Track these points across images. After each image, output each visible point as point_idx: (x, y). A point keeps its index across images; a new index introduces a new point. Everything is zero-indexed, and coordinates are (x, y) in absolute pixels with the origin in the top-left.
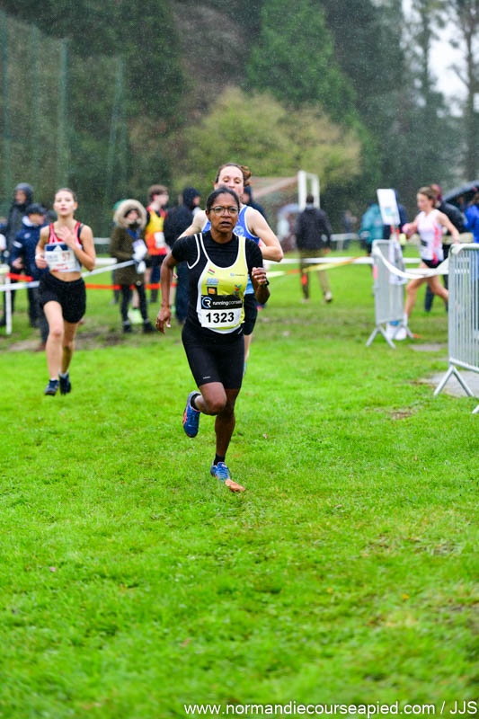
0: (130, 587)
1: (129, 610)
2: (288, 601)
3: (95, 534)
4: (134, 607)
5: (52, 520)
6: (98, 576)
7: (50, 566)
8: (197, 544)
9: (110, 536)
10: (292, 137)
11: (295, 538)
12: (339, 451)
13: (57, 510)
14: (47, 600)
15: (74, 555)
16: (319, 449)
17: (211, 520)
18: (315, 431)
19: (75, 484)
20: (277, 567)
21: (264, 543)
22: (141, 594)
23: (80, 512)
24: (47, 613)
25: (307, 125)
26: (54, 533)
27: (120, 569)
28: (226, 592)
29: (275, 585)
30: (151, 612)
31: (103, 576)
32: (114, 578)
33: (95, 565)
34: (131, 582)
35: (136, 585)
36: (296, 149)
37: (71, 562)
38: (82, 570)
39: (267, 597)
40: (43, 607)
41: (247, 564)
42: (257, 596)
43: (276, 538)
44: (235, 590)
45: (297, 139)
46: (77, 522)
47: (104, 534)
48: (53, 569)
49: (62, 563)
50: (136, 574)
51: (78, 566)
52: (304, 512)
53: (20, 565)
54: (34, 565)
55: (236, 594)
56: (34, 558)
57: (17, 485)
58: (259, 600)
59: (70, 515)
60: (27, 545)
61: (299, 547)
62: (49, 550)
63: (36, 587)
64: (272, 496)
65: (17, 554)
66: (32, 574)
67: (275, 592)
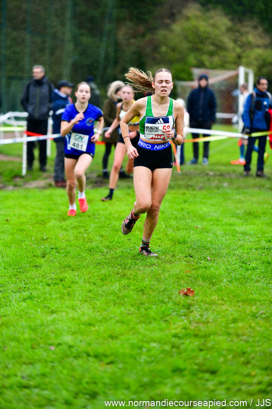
0: (108, 364)
1: (107, 381)
2: (223, 379)
3: (83, 324)
4: (111, 379)
5: (53, 312)
6: (85, 355)
7: (50, 345)
8: (157, 335)
9: (94, 326)
10: (235, 41)
11: (229, 334)
13: (56, 305)
14: (48, 370)
15: (68, 339)
16: (247, 270)
17: (168, 318)
18: (245, 256)
19: (70, 287)
20: (216, 354)
21: (206, 336)
22: (116, 370)
23: (73, 308)
24: (47, 380)
25: (247, 33)
26: (53, 322)
27: (101, 350)
28: (177, 371)
29: (213, 368)
30: (123, 383)
31: (88, 355)
32: (96, 357)
33: (83, 347)
34: (108, 360)
35: (111, 363)
36: (238, 50)
37: (66, 343)
38: (73, 350)
39: (207, 376)
40: (44, 375)
41: (193, 351)
42: (200, 375)
43: (215, 334)
44: (184, 370)
45: (239, 43)
46: (70, 315)
47: (90, 324)
48: (52, 348)
49: (59, 344)
50: (112, 354)
51: (70, 347)
52: (236, 315)
53: (29, 344)
54: (38, 345)
55: (185, 373)
56: (38, 339)
57: (27, 286)
58: (201, 379)
59: (65, 309)
60: (34, 330)
61: (232, 341)
62: (50, 334)
63: (40, 361)
64: (213, 303)
65: (27, 336)
66: (37, 351)
67: (213, 372)
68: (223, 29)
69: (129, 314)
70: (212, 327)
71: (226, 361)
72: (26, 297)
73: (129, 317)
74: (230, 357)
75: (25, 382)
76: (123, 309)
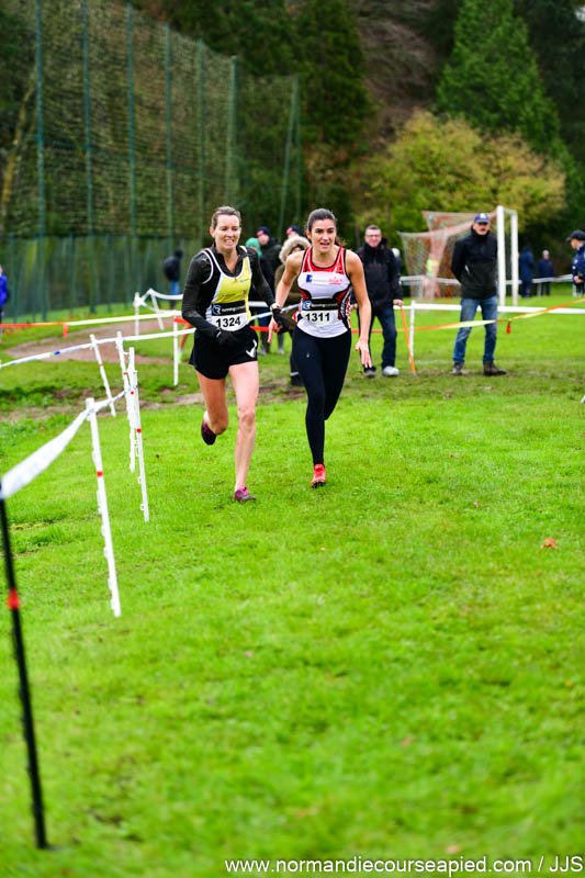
0: (338, 676)
1: (340, 703)
2: (522, 693)
3: (294, 615)
4: (346, 700)
5: (243, 598)
6: (301, 663)
7: (246, 649)
8: (410, 628)
9: (310, 616)
10: (488, 168)
11: (521, 622)
12: (562, 523)
13: (247, 586)
14: (246, 689)
15: (271, 639)
16: (539, 520)
17: (423, 601)
18: (533, 499)
19: (266, 557)
20: (505, 655)
21: (487, 628)
22: (353, 685)
23: (274, 589)
24: (247, 705)
25: (505, 154)
26: (246, 612)
27: (325, 655)
28: (448, 683)
29: (503, 676)
30: (365, 706)
31: (307, 663)
32: (319, 665)
33: (296, 650)
34: (338, 670)
35: (343, 674)
36: (492, 181)
37: (271, 646)
38: (282, 655)
39: (496, 690)
40: (241, 697)
41: (469, 651)
42: (486, 688)
43: (501, 622)
44: (460, 681)
45: (494, 170)
46: (271, 601)
47: (303, 615)
48: (249, 654)
49: (260, 648)
50: (343, 661)
51: (278, 651)
52: (530, 593)
53: (211, 650)
54: (227, 649)
55: (461, 686)
56: (226, 641)
57: (199, 558)
58: (488, 694)
59: (263, 592)
60: (218, 626)
61: (529, 633)
62: (243, 632)
63: (231, 675)
64: (490, 574)
65: (207, 636)
66: (226, 659)
67: (505, 684)
68: (469, 149)
69: (363, 596)
70: (494, 614)
71: (523, 665)
72: (199, 575)
73: (364, 601)
74: (528, 658)
75: (211, 709)
76: (352, 588)
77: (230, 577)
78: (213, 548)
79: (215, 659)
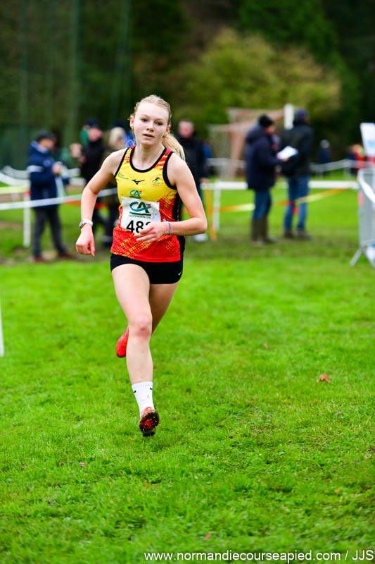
0: (153, 483)
1: (155, 505)
2: (300, 499)
3: (119, 433)
4: (159, 502)
5: (78, 419)
6: (124, 472)
7: (80, 461)
8: (211, 445)
11: (301, 441)
12: (335, 362)
13: (82, 410)
16: (315, 359)
17: (223, 423)
18: (312, 343)
19: (97, 386)
21: (273, 445)
22: (164, 490)
23: (103, 413)
24: (80, 506)
25: (294, 64)
26: (81, 431)
27: (143, 466)
28: (242, 490)
30: (175, 507)
31: (129, 473)
32: (138, 474)
33: (121, 462)
34: (154, 478)
35: (158, 481)
37: (99, 458)
38: (109, 466)
39: (279, 495)
41: (259, 464)
42: (271, 495)
43: (284, 441)
44: (250, 488)
46: (101, 422)
47: (127, 433)
48: (83, 464)
49: (91, 459)
50: (157, 471)
51: (106, 462)
52: (308, 418)
53: (53, 461)
54: (65, 460)
55: (251, 492)
56: (64, 453)
60: (58, 442)
64: (277, 402)
67: (287, 491)
68: (264, 59)
70: (279, 434)
71: (301, 476)
73: (175, 423)
74: (306, 470)
77: (68, 402)
78: (55, 379)
79: (55, 468)
